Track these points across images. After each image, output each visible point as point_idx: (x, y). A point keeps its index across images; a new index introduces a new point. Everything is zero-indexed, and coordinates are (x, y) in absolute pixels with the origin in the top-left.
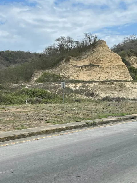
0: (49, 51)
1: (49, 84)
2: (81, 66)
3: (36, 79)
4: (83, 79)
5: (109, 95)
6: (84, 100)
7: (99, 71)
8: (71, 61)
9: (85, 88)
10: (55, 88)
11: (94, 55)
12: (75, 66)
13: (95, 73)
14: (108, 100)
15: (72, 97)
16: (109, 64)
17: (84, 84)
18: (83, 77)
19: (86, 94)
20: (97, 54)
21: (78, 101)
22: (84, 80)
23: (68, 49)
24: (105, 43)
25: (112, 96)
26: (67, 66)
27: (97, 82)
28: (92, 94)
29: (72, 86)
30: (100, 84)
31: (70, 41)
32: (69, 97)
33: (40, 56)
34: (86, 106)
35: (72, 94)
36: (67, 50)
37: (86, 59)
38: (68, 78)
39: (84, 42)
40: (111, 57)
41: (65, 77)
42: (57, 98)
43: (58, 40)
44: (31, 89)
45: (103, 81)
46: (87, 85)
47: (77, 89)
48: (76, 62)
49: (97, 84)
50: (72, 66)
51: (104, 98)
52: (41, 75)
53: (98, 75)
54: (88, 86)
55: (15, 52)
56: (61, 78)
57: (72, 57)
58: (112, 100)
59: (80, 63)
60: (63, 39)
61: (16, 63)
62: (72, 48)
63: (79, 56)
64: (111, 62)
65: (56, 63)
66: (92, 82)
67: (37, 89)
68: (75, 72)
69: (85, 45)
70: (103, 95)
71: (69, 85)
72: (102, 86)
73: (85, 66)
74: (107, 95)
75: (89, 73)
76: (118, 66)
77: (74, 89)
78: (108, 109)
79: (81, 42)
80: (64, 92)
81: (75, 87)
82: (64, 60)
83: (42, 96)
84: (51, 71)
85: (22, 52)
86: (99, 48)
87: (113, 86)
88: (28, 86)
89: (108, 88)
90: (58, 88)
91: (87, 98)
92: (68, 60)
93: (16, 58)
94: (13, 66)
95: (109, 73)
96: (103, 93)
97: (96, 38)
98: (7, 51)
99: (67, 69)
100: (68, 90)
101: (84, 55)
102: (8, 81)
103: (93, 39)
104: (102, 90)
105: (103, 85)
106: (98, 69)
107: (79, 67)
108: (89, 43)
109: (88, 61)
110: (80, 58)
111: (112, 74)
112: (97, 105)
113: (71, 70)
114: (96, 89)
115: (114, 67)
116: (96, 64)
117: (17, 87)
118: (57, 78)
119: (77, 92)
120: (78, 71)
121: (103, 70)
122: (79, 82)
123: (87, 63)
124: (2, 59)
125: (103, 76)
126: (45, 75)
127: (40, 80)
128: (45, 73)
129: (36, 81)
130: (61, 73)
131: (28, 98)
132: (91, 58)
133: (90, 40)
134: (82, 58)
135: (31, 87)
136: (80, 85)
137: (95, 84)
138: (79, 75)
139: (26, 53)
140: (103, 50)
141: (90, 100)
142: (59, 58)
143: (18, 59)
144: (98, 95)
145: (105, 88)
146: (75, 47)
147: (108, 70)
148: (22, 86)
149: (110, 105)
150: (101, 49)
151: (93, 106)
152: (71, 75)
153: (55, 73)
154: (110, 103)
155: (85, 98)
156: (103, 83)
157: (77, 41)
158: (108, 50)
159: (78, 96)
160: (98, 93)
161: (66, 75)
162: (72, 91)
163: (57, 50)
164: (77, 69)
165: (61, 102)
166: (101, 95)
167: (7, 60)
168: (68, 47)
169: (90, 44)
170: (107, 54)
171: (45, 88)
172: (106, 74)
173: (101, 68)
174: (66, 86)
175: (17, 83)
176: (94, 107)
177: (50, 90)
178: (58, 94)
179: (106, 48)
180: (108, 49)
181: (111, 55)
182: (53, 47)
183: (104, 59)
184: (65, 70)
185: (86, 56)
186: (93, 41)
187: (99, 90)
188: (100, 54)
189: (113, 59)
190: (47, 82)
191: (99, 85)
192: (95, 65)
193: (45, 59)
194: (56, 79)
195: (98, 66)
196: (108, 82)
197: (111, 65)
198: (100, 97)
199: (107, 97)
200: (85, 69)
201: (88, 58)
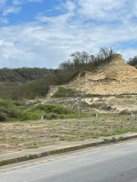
0: (64, 66)
1: (65, 99)
2: (97, 80)
3: (51, 94)
4: (99, 93)
5: (127, 108)
6: (101, 114)
7: (115, 85)
8: (86, 75)
9: (101, 102)
10: (71, 103)
11: (110, 69)
12: (90, 80)
13: (111, 87)
14: (126, 114)
15: (89, 111)
16: (126, 77)
17: (100, 98)
18: (100, 91)
19: (103, 108)
20: (113, 68)
21: (94, 115)
22: (101, 94)
23: (83, 63)
24: (120, 57)
25: (130, 109)
26: (83, 81)
27: (114, 95)
28: (109, 108)
29: (88, 101)
30: (117, 97)
31: (85, 56)
32: (86, 111)
33: (56, 71)
34: (104, 121)
35: (88, 108)
36: (83, 65)
37: (102, 73)
38: (84, 92)
39: (99, 56)
40: (127, 70)
41: (81, 92)
42: (73, 113)
43: (73, 55)
44: (47, 104)
45: (120, 94)
46: (104, 98)
47: (93, 104)
48: (92, 76)
49: (114, 98)
50: (87, 80)
51: (122, 112)
52: (56, 90)
53: (114, 89)
54: (105, 100)
55: (31, 68)
56: (77, 93)
57: (87, 71)
58: (130, 114)
59: (96, 77)
60: (79, 54)
61: (32, 79)
62: (88, 63)
63: (94, 70)
64: (127, 75)
65: (71, 78)
66: (109, 96)
67: (53, 105)
68: (91, 87)
69: (100, 59)
70: (120, 109)
71: (85, 100)
72: (119, 99)
73: (101, 80)
74: (124, 109)
75: (106, 87)
76: (134, 79)
77: (90, 104)
78: (127, 124)
79: (96, 56)
80: (80, 106)
81: (91, 101)
82: (79, 75)
83: (58, 111)
84: (67, 86)
85: (38, 69)
86: (115, 62)
87: (130, 99)
88: (44, 102)
89: (125, 101)
90: (74, 102)
91: (104, 112)
92: (83, 75)
93: (33, 74)
94: (29, 82)
95: (126, 86)
96: (121, 107)
97: (111, 51)
98: (24, 68)
99: (83, 83)
100: (85, 104)
101: (99, 69)
102: (25, 97)
103: (108, 53)
104: (119, 103)
105: (121, 99)
106: (114, 82)
107: (95, 81)
108: (104, 57)
109: (104, 75)
110: (96, 72)
111: (129, 87)
112: (114, 119)
113: (87, 84)
114: (113, 103)
115: (131, 80)
116: (113, 78)
117: (33, 103)
118: (73, 92)
119: (93, 106)
120: (94, 85)
121: (120, 83)
122: (95, 96)
123: (103, 77)
124: (18, 76)
125: (120, 89)
126: (61, 90)
127: (56, 96)
128: (61, 88)
129: (51, 97)
130: (77, 88)
131: (44, 113)
132: (107, 71)
133: (105, 54)
134: (98, 73)
135: (47, 102)
136: (96, 99)
137: (112, 97)
138: (95, 89)
139: (42, 69)
140: (119, 64)
141: (107, 114)
142: (75, 72)
143: (34, 76)
144: (115, 109)
145: (123, 101)
146: (90, 61)
147: (125, 83)
148: (38, 102)
149: (128, 119)
150: (117, 62)
151: (110, 121)
152: (87, 90)
153: (71, 88)
154: (129, 116)
155: (101, 112)
156: (120, 96)
157: (92, 56)
158: (123, 64)
159: (94, 110)
160: (115, 107)
161: (82, 89)
162: (88, 106)
163: (72, 65)
164: (92, 83)
165: (77, 117)
166: (118, 109)
167: (24, 76)
168: (83, 62)
169: (106, 57)
170: (123, 67)
171: (61, 103)
172: (122, 88)
173: (117, 81)
174: (82, 100)
175: (33, 99)
176: (112, 121)
177: (65, 105)
178: (74, 109)
179: (122, 61)
180: (124, 62)
181: (127, 68)
182: (68, 63)
183: (120, 72)
184: (81, 84)
185: (101, 70)
186: (109, 55)
187: (116, 103)
188: (116, 67)
189: (129, 72)
190: (62, 97)
191: (116, 99)
192: (111, 79)
193: (60, 75)
194: (72, 94)
195: (114, 80)
196: (125, 96)
197: (127, 78)
198: (117, 111)
199: (124, 110)
200: (101, 83)
201: (103, 72)
